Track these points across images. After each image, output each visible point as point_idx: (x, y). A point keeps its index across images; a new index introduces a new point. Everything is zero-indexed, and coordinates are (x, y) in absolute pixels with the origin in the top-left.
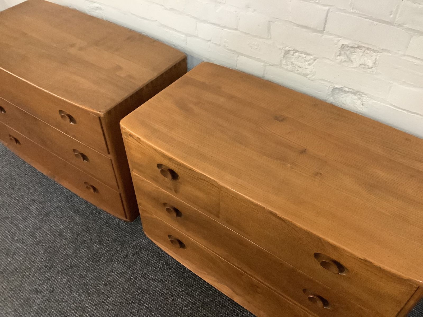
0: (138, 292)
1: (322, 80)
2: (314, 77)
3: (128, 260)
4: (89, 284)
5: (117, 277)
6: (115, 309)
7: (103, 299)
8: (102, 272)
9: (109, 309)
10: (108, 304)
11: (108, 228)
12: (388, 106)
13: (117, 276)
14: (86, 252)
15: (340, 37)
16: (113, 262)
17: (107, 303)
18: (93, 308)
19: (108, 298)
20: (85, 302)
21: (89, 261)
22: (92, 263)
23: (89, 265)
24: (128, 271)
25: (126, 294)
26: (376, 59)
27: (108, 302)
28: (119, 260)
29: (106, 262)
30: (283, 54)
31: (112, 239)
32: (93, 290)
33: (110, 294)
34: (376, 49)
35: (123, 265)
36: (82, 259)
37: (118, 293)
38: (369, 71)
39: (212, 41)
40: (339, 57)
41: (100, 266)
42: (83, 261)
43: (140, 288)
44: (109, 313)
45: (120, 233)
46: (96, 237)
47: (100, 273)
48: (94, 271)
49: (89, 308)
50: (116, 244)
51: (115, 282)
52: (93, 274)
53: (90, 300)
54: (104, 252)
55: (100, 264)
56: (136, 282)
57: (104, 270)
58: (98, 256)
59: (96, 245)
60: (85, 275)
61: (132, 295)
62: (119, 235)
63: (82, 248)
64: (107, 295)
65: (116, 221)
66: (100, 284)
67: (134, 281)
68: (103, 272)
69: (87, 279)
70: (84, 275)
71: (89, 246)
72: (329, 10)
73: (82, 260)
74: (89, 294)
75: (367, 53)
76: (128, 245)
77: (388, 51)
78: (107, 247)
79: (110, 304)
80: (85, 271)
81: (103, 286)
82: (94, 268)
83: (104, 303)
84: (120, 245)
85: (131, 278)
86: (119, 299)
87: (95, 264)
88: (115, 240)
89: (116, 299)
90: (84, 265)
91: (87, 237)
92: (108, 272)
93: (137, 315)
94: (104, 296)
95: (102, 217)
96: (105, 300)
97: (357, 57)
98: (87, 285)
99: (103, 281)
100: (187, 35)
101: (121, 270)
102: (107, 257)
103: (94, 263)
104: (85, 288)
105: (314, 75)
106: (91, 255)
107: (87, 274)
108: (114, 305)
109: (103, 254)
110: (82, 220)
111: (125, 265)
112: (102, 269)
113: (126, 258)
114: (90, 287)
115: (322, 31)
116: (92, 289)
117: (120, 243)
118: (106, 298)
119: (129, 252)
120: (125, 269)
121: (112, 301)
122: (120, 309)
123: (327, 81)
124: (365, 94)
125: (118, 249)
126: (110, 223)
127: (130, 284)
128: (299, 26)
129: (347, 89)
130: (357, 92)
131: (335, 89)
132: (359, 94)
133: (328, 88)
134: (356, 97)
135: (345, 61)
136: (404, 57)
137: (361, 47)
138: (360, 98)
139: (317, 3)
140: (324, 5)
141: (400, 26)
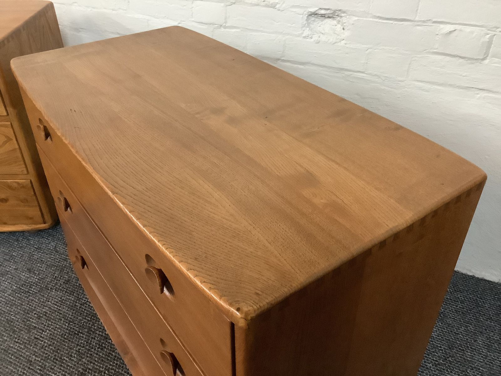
0: (86, 319)
1: (293, 6)
2: (284, 5)
3: (71, 286)
4: (15, 320)
5: (56, 307)
6: (54, 343)
7: (36, 334)
8: (33, 304)
9: (45, 345)
10: (43, 340)
11: (40, 253)
12: (371, 19)
13: (56, 305)
14: (10, 284)
16: (48, 289)
17: (41, 339)
18: (21, 348)
19: (43, 333)
20: (9, 341)
21: (14, 293)
22: (19, 295)
23: (14, 298)
24: (71, 298)
25: (69, 324)
27: (43, 338)
28: (58, 287)
29: (39, 291)
31: (47, 265)
32: (21, 327)
33: (46, 327)
35: (64, 292)
36: (3, 292)
37: (57, 324)
41: (31, 298)
42: (6, 295)
43: (90, 315)
44: (45, 350)
45: (59, 258)
46: (24, 265)
47: (30, 305)
48: (22, 304)
49: (15, 349)
50: (53, 270)
51: (53, 313)
52: (21, 307)
53: (16, 338)
54: (36, 281)
55: (31, 295)
56: (83, 308)
57: (37, 301)
58: (27, 286)
59: (23, 274)
60: (8, 310)
61: (78, 325)
62: (56, 260)
63: (4, 281)
64: (41, 329)
65: (51, 245)
66: (31, 318)
67: (80, 307)
68: (35, 304)
69: (12, 315)
70: (6, 311)
71: (14, 277)
73: (3, 294)
74: (14, 331)
76: (70, 269)
78: (40, 275)
79: (46, 339)
80: (9, 305)
81: (35, 320)
82: (21, 301)
83: (37, 339)
84: (58, 270)
85: (75, 305)
86: (59, 331)
87: (24, 296)
88: (50, 266)
89: (56, 332)
90: (6, 299)
91: (11, 267)
92: (43, 302)
93: (87, 345)
94: (37, 331)
95: (32, 243)
96: (38, 335)
98: (12, 322)
99: (35, 314)
101: (61, 298)
102: (41, 286)
103: (21, 295)
104: (8, 326)
105: (284, 3)
106: (16, 287)
107: (12, 309)
108: (52, 339)
109: (34, 283)
110: (3, 250)
111: (66, 292)
112: (33, 300)
113: (67, 284)
114: (16, 323)
116: (19, 325)
117: (58, 269)
118: (40, 333)
119: (72, 276)
120: (67, 295)
121: (49, 335)
122: (60, 343)
123: (298, 7)
124: (344, 12)
125: (56, 275)
126: (44, 248)
127: (74, 312)
129: (323, 12)
130: (335, 11)
131: (310, 15)
132: (337, 16)
133: (301, 16)
134: (335, 22)
138: (338, 21)
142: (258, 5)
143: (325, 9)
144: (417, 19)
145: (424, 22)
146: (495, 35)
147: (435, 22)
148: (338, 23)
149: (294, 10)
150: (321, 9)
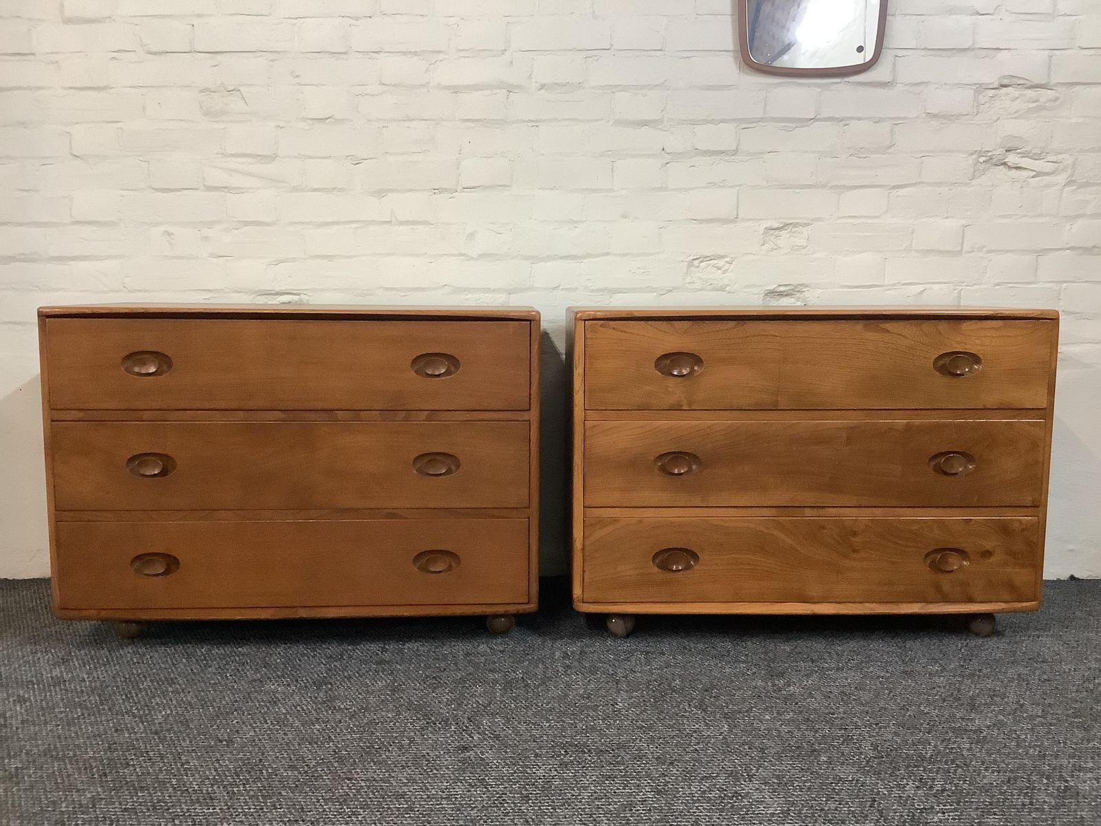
1: (747, 286)
2: (735, 287)
12: (837, 290)
15: (759, 220)
26: (808, 234)
30: (685, 269)
34: (805, 221)
38: (803, 251)
40: (763, 247)
72: (738, 190)
75: (794, 232)
77: (819, 219)
97: (785, 237)
100: (510, 292)
105: (735, 284)
123: (752, 286)
124: (807, 286)
128: (701, 221)
129: (782, 289)
130: (796, 287)
131: (766, 294)
132: (798, 291)
133: (757, 296)
134: (793, 300)
135: (773, 249)
136: (839, 221)
137: (786, 225)
138: (799, 298)
139: (722, 186)
140: (732, 187)
141: (824, 186)
142: (703, 290)
143: (784, 285)
144: (886, 283)
145: (893, 285)
146: (962, 289)
147: (904, 284)
148: (798, 301)
149: (748, 290)
150: (780, 286)
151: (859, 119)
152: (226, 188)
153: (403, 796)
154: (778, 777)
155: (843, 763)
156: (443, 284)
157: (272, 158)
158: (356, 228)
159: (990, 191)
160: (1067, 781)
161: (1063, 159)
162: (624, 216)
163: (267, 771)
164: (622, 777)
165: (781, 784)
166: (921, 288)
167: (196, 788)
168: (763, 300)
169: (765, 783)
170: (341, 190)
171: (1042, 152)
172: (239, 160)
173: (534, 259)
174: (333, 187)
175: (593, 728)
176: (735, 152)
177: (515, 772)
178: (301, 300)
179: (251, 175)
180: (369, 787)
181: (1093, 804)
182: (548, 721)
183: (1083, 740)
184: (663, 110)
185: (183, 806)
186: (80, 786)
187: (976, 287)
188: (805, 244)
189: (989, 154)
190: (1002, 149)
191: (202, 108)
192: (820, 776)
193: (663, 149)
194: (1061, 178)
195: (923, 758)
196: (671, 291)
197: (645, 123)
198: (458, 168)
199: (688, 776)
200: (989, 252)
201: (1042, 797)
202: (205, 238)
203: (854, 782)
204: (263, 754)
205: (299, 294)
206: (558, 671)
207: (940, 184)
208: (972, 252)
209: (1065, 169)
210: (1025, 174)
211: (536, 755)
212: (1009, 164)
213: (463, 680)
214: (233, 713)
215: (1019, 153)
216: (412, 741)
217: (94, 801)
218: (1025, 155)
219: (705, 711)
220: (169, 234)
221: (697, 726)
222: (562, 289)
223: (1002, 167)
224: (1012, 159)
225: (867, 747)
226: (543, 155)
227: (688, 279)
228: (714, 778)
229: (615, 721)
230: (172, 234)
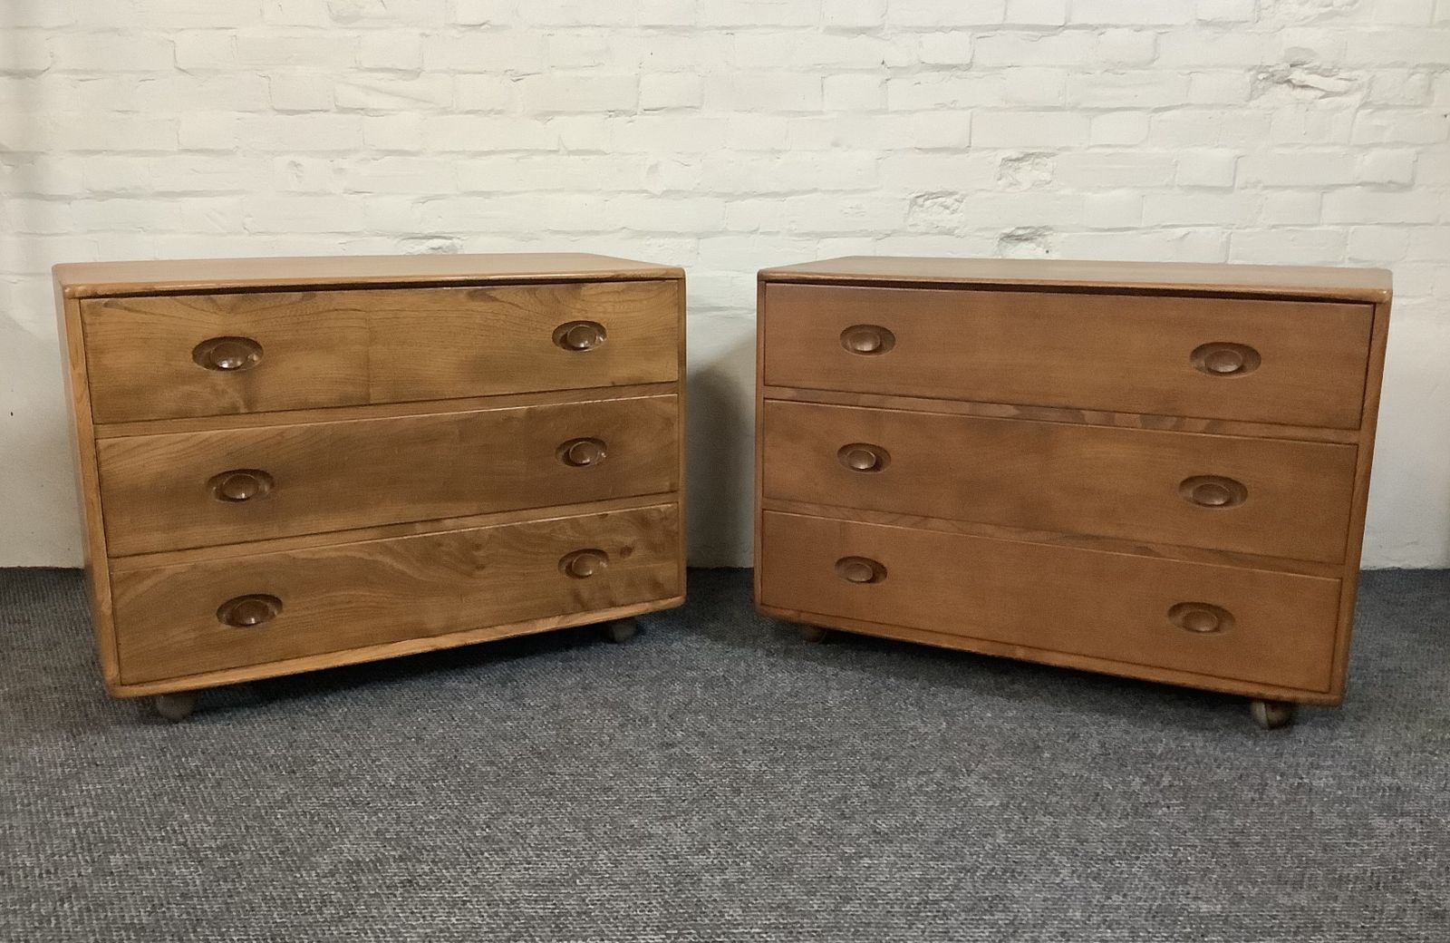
1: (980, 230)
2: (965, 230)
15: (995, 149)
26: (1053, 167)
30: (907, 208)
34: (1050, 151)
38: (1047, 187)
39: (760, 231)
40: (999, 182)
72: (972, 113)
75: (1037, 164)
77: (1066, 149)
97: (1027, 174)
100: (699, 236)
105: (965, 227)
115: (966, 149)
123: (986, 229)
124: (1051, 229)
128: (927, 151)
129: (1020, 232)
130: (1037, 230)
131: (1002, 239)
132: (1039, 235)
133: (991, 241)
134: (1033, 245)
135: (1011, 185)
136: (1092, 150)
137: (1028, 156)
138: (1041, 243)
139: (953, 108)
140: (963, 109)
141: (1074, 108)
142: (927, 233)
143: (1024, 228)
144: (1143, 225)
145: (1152, 228)
146: (1232, 233)
147: (1164, 227)
148: (1039, 246)
149: (980, 234)
150: (1018, 228)
151: (1117, 27)
152: (362, 109)
153: (610, 789)
154: (998, 772)
155: (1067, 760)
156: (621, 226)
157: (416, 73)
158: (518, 159)
159: (1270, 114)
160: (1302, 778)
161: (1358, 76)
162: (836, 144)
163: (465, 767)
164: (835, 771)
165: (1000, 779)
166: (1180, 232)
167: (393, 783)
168: (999, 245)
169: (985, 778)
170: (499, 112)
171: (1334, 68)
172: (376, 74)
173: (730, 196)
174: (489, 108)
175: (803, 725)
176: (969, 67)
177: (724, 767)
178: (453, 245)
179: (392, 94)
180: (574, 782)
181: (1325, 799)
182: (755, 718)
183: (1325, 739)
184: (883, 16)
185: (383, 800)
186: (270, 783)
187: (1248, 230)
188: (1049, 179)
189: (1271, 70)
190: (1285, 64)
191: (330, 10)
192: (1041, 771)
193: (883, 63)
194: (1355, 99)
195: (1152, 756)
196: (889, 235)
197: (863, 31)
198: (638, 86)
199: (904, 772)
200: (1266, 188)
201: (1273, 792)
202: (340, 171)
203: (1078, 778)
204: (457, 751)
205: (451, 238)
206: (762, 669)
207: (1211, 107)
208: (1246, 187)
209: (1360, 88)
210: (1310, 94)
211: (745, 752)
212: (1294, 81)
213: (658, 679)
214: (415, 711)
215: (1306, 69)
216: (612, 738)
217: (289, 798)
218: (1313, 71)
219: (922, 708)
220: (296, 165)
221: (913, 723)
222: (761, 233)
223: (1285, 85)
224: (1297, 75)
225: (1094, 746)
226: (739, 69)
227: (911, 221)
228: (931, 773)
229: (826, 719)
230: (299, 164)
